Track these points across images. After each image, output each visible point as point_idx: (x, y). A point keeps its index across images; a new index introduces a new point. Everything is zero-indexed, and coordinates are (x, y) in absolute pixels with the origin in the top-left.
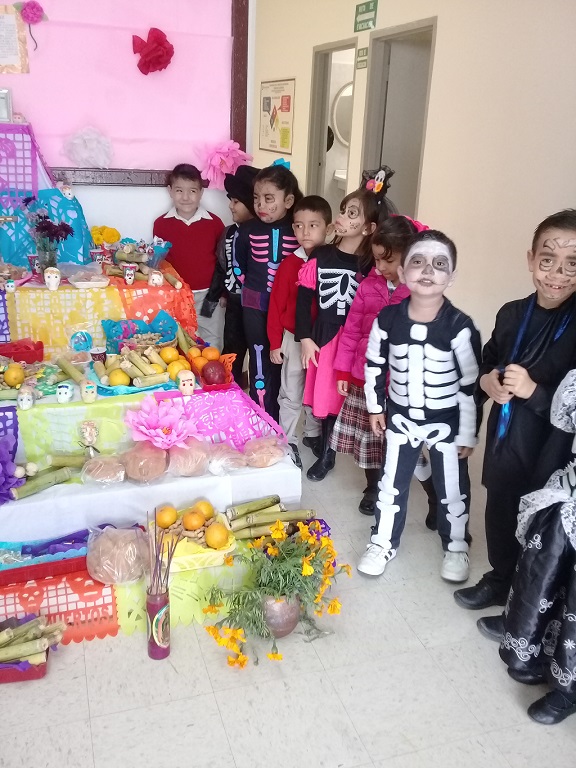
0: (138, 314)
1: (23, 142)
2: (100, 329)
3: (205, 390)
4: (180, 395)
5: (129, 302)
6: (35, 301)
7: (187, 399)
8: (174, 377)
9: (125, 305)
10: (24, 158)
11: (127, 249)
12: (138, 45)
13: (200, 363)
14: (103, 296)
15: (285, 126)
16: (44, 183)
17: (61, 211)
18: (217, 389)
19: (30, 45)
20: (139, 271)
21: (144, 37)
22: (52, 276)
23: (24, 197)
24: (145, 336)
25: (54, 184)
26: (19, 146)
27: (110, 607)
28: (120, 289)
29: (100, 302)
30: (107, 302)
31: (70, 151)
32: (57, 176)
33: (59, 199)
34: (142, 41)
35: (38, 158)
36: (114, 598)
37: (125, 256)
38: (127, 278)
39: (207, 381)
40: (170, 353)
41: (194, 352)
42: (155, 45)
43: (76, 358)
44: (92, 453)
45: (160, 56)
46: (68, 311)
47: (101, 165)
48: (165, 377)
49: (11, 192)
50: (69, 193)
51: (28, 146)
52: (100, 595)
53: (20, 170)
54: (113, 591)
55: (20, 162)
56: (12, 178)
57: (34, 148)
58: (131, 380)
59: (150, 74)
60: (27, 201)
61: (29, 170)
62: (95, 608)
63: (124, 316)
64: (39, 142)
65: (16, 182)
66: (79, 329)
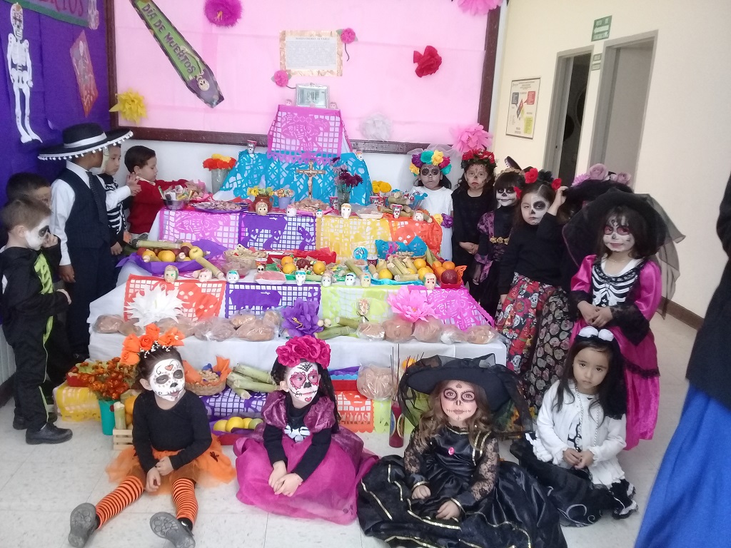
0: (400, 239)
1: (335, 121)
2: (373, 247)
3: (442, 288)
4: (426, 289)
5: (395, 229)
6: (334, 225)
7: (429, 292)
8: (422, 278)
9: (392, 231)
10: (334, 132)
11: (396, 195)
12: (417, 57)
13: (441, 271)
14: (378, 224)
15: (529, 116)
16: (345, 149)
17: (354, 168)
18: (451, 288)
19: (344, 57)
20: (403, 210)
21: (422, 52)
22: (346, 209)
23: (332, 158)
24: (403, 253)
25: (351, 151)
26: (332, 124)
27: (369, 414)
28: (390, 221)
29: (376, 228)
30: (380, 229)
31: (363, 129)
32: (354, 145)
33: (354, 160)
34: (420, 55)
35: (343, 133)
36: (372, 408)
37: (394, 200)
38: (395, 214)
39: (445, 282)
40: (420, 262)
41: (437, 264)
42: (429, 57)
43: (357, 263)
44: (364, 320)
45: (432, 65)
46: (354, 233)
47: (384, 138)
48: (416, 277)
49: (324, 155)
50: (360, 156)
51: (338, 124)
52: (364, 404)
53: (331, 140)
54: (372, 403)
55: (331, 135)
56: (325, 145)
57: (342, 125)
58: (393, 277)
59: (423, 77)
60: (335, 160)
61: (336, 140)
62: (360, 412)
63: (390, 239)
64: (345, 122)
65: (328, 148)
66: (360, 245)
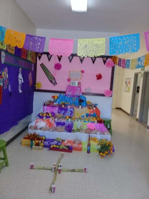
1: (79, 89)
3: (98, 123)
5: (90, 111)
6: (77, 110)
8: (94, 121)
14: (87, 110)
15: (129, 87)
17: (83, 98)
19: (82, 76)
21: (98, 75)
22: (80, 107)
24: (91, 116)
25: (82, 95)
27: (81, 147)
31: (85, 90)
35: (81, 91)
43: (82, 118)
44: (82, 129)
45: (100, 77)
46: (82, 112)
47: (89, 92)
58: (88, 120)
59: (98, 80)
60: (78, 97)
63: (89, 113)
65: (77, 94)
66: (83, 115)
